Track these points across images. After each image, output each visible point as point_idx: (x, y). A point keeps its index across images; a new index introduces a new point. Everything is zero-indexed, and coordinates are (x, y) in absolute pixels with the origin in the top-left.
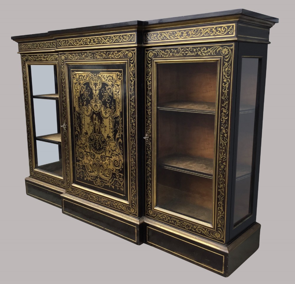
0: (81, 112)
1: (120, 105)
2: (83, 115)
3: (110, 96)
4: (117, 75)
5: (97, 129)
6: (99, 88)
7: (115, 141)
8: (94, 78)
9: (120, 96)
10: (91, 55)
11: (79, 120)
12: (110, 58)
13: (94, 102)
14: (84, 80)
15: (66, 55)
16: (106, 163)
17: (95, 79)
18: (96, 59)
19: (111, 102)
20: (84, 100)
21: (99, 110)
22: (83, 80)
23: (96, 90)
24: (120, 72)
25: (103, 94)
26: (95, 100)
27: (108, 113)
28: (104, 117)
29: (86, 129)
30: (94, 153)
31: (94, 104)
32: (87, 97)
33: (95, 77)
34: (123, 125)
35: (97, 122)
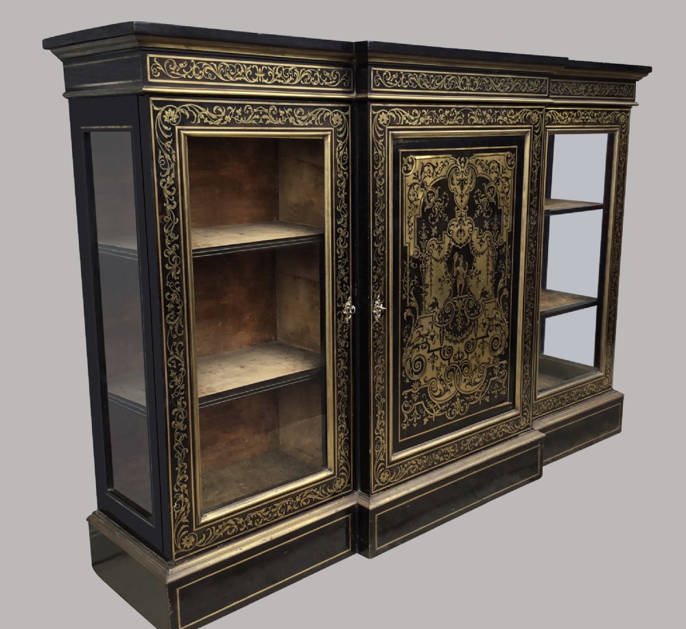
0: (424, 256)
1: (509, 220)
2: (429, 262)
3: (491, 204)
4: (507, 158)
5: (461, 286)
6: (469, 191)
7: (496, 297)
8: (460, 167)
9: (509, 201)
10: (460, 115)
11: (416, 277)
12: (501, 123)
13: (457, 223)
14: (435, 174)
15: (393, 112)
16: (475, 354)
17: (462, 170)
18: (471, 125)
19: (492, 217)
20: (433, 223)
21: (467, 240)
22: (433, 174)
23: (462, 196)
24: (513, 151)
25: (476, 201)
26: (459, 218)
27: (486, 242)
28: (476, 254)
29: (433, 295)
30: (452, 344)
31: (456, 230)
32: (441, 214)
33: (463, 165)
34: (511, 260)
35: (460, 269)
